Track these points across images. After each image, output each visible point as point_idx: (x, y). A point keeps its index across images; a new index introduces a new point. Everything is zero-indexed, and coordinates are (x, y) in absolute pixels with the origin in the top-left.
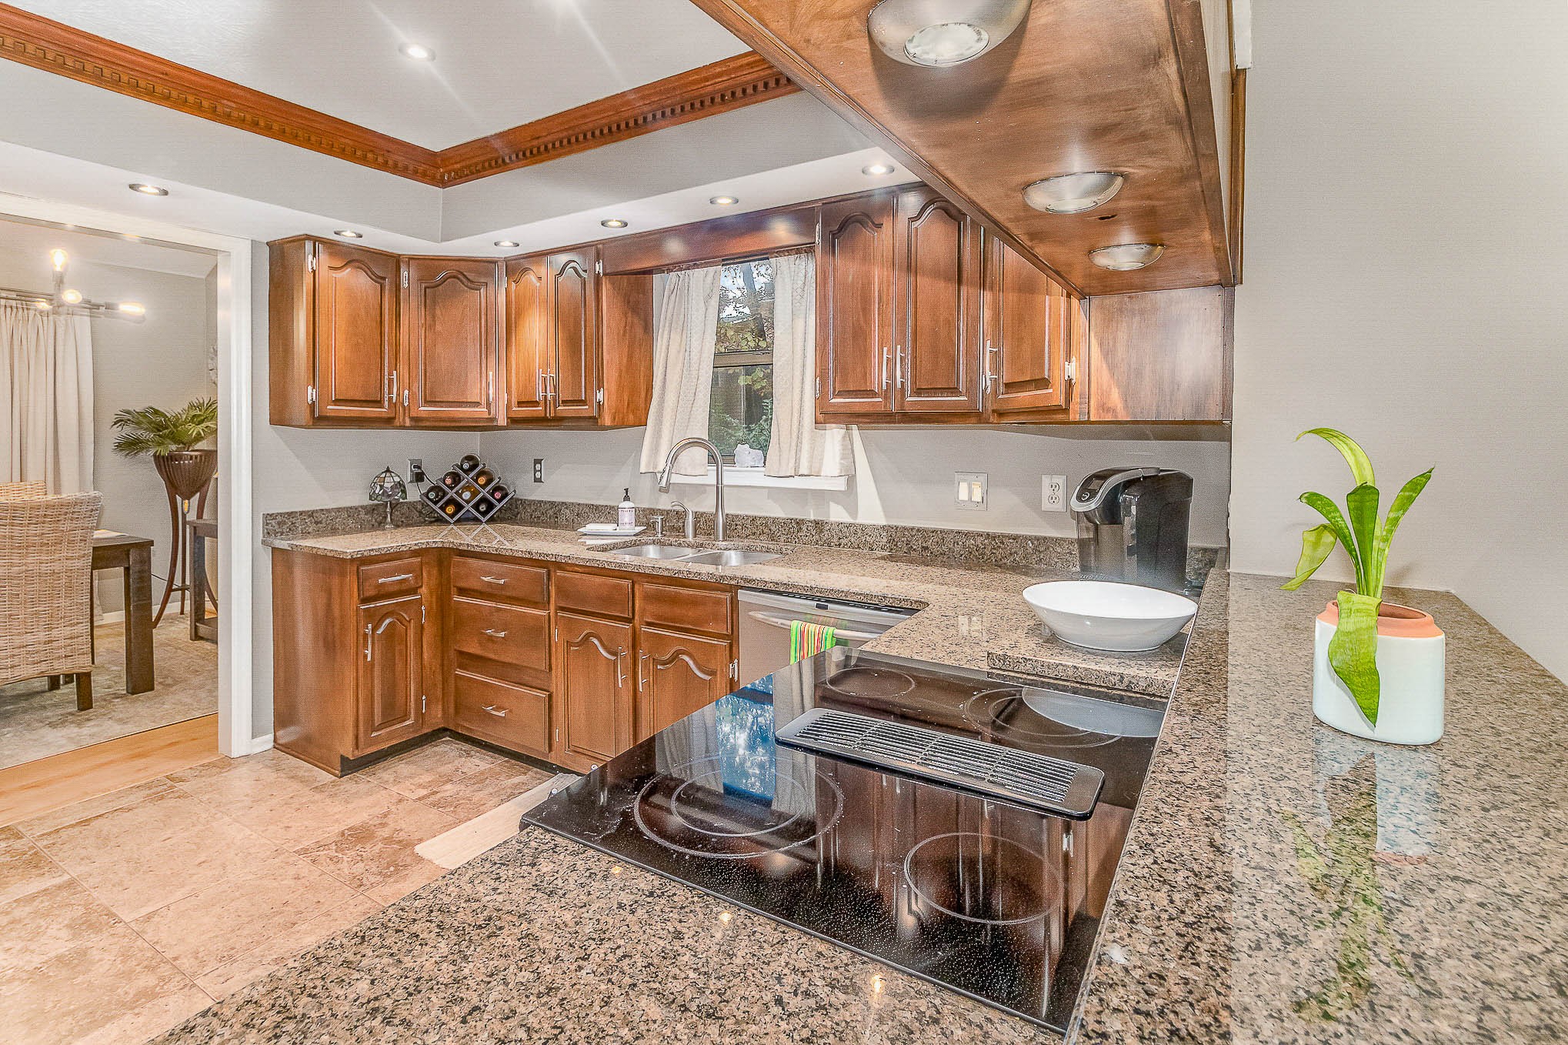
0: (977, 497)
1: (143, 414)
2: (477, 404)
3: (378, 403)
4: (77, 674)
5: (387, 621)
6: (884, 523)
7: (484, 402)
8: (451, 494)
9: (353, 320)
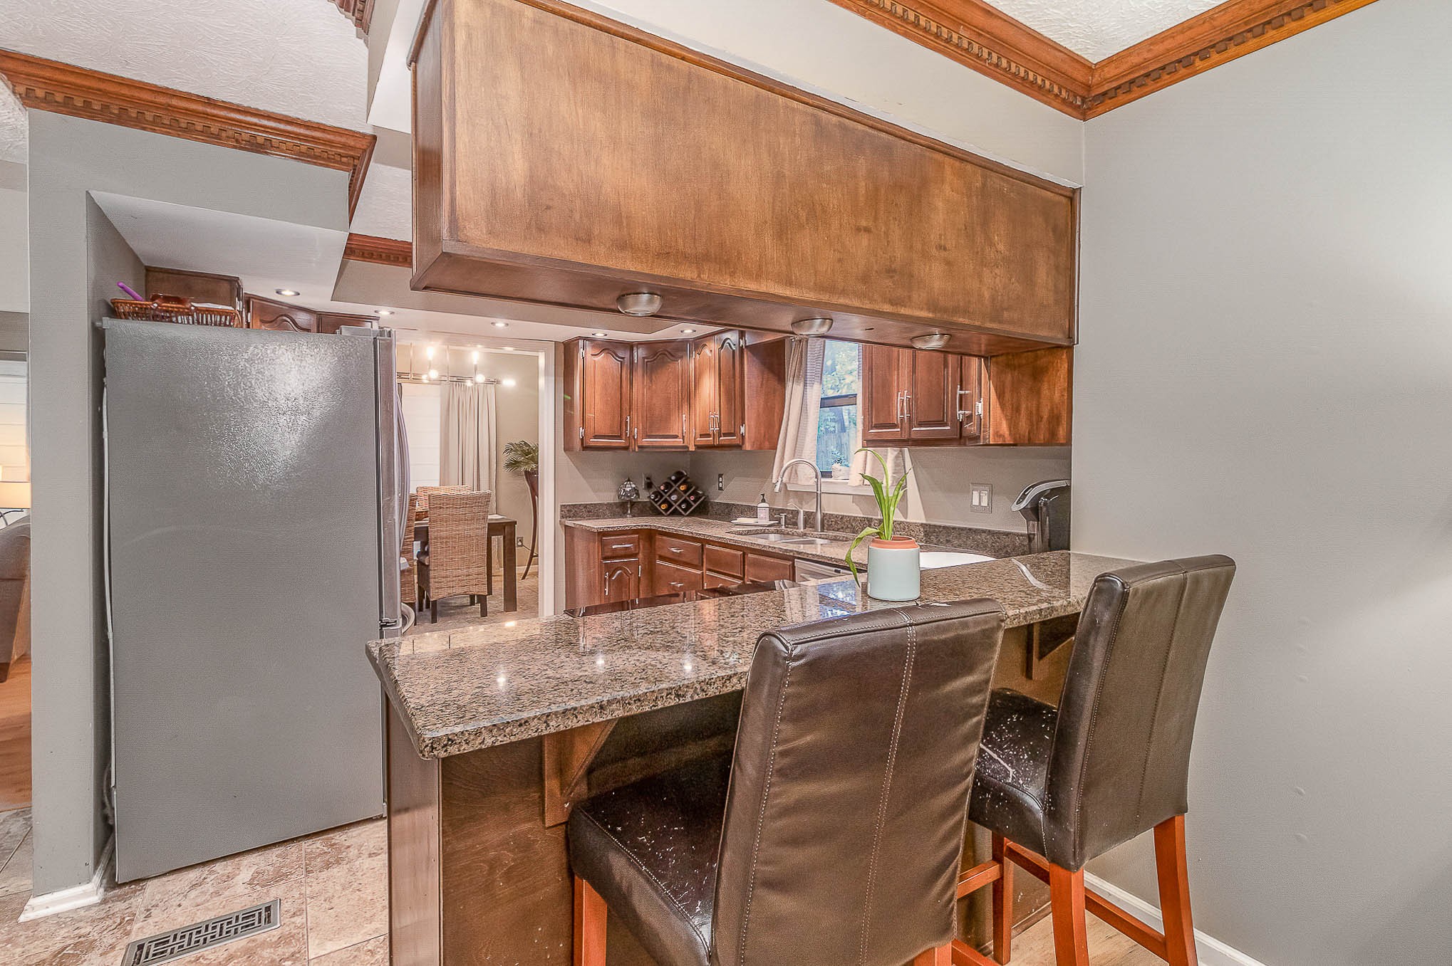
0: (985, 503)
1: (519, 445)
2: (676, 437)
3: (619, 437)
4: (478, 596)
5: (618, 572)
6: (924, 522)
7: (680, 435)
8: (666, 496)
9: (605, 387)
